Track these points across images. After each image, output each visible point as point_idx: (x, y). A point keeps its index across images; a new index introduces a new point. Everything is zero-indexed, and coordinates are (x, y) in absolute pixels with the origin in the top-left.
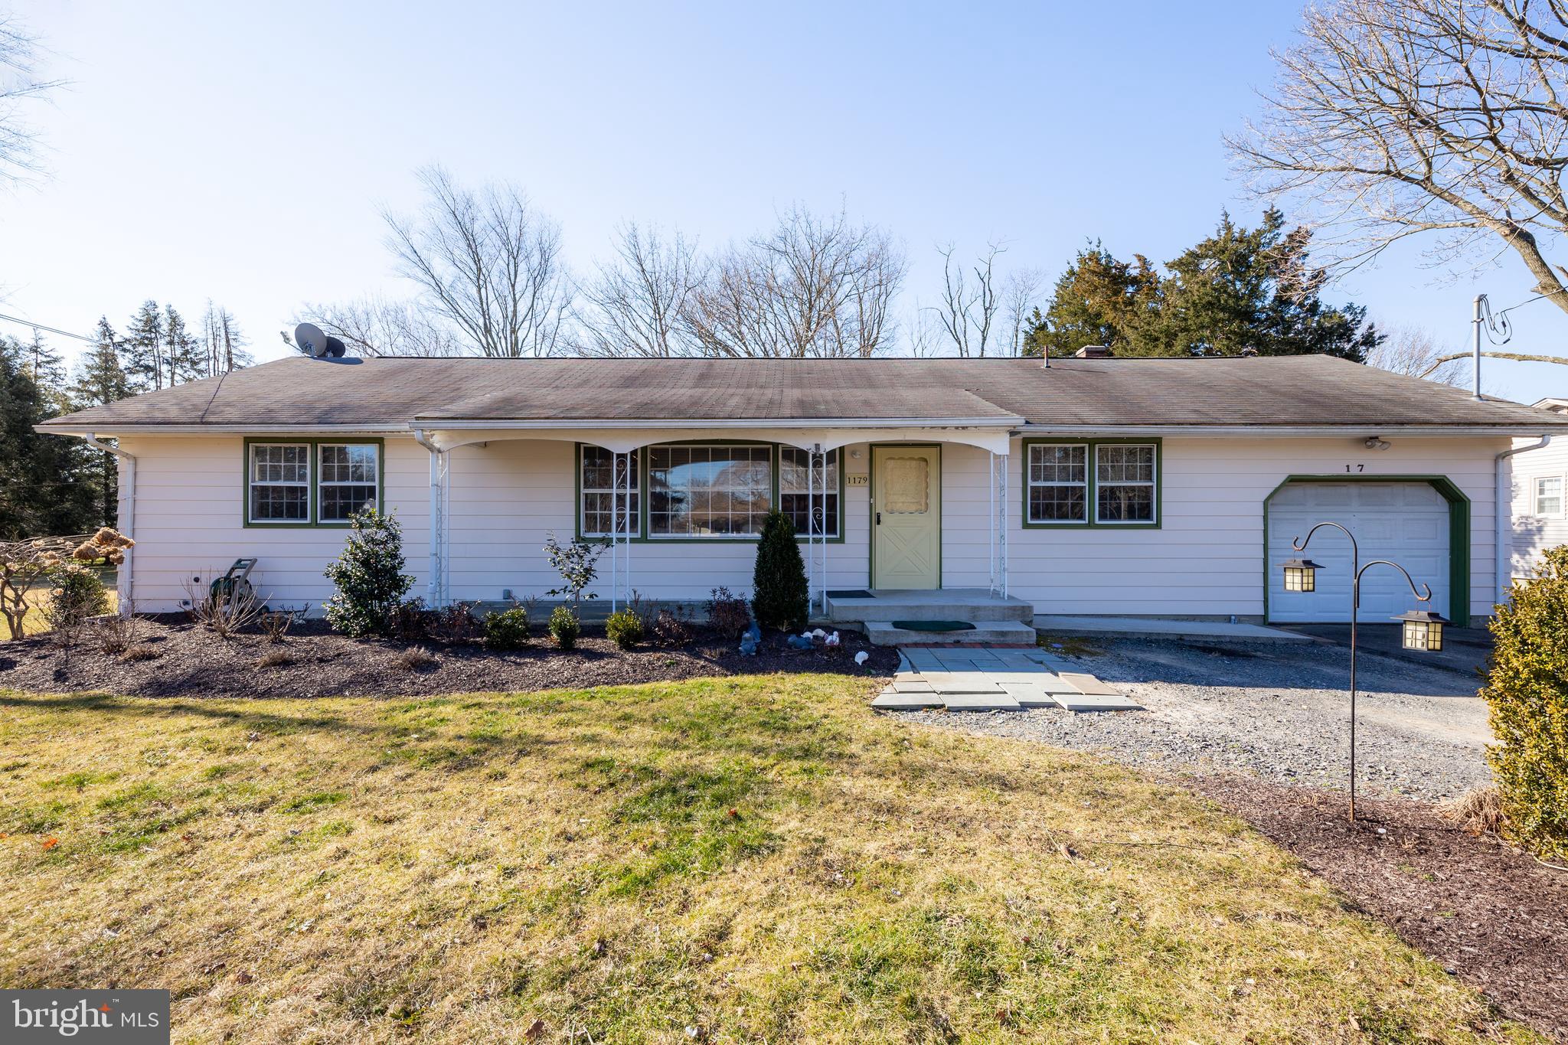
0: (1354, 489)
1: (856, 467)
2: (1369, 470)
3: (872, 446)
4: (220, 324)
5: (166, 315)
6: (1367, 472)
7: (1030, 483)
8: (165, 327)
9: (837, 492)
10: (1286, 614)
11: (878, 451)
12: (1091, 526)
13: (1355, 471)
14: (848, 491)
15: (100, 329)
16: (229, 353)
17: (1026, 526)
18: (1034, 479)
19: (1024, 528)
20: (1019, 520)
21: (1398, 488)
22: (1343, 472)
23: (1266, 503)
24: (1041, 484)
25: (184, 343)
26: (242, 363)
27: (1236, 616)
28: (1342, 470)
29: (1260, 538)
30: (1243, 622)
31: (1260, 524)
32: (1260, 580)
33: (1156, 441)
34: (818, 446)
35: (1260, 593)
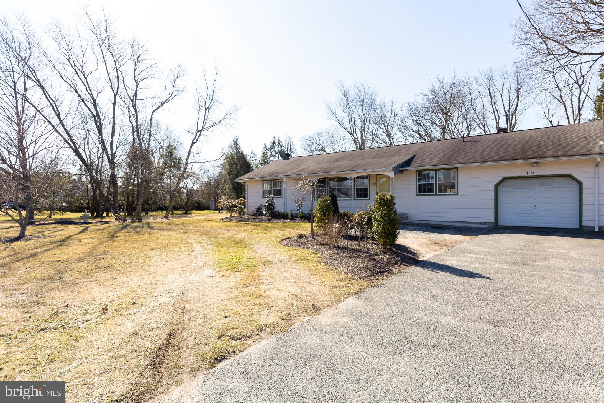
0: (535, 180)
1: (373, 180)
2: (536, 174)
3: (376, 175)
4: (289, 140)
5: (277, 140)
6: (535, 174)
7: (418, 183)
8: (277, 143)
9: (368, 187)
11: (377, 176)
12: (436, 195)
13: (530, 174)
14: (371, 187)
15: (264, 146)
16: (291, 148)
17: (417, 195)
18: (419, 181)
20: (415, 194)
22: (525, 175)
23: (497, 186)
24: (422, 183)
25: (281, 147)
26: (294, 151)
27: (483, 223)
28: (525, 174)
29: (493, 198)
30: (486, 224)
31: (493, 193)
32: (493, 211)
33: (457, 169)
34: (351, 177)
35: (493, 216)
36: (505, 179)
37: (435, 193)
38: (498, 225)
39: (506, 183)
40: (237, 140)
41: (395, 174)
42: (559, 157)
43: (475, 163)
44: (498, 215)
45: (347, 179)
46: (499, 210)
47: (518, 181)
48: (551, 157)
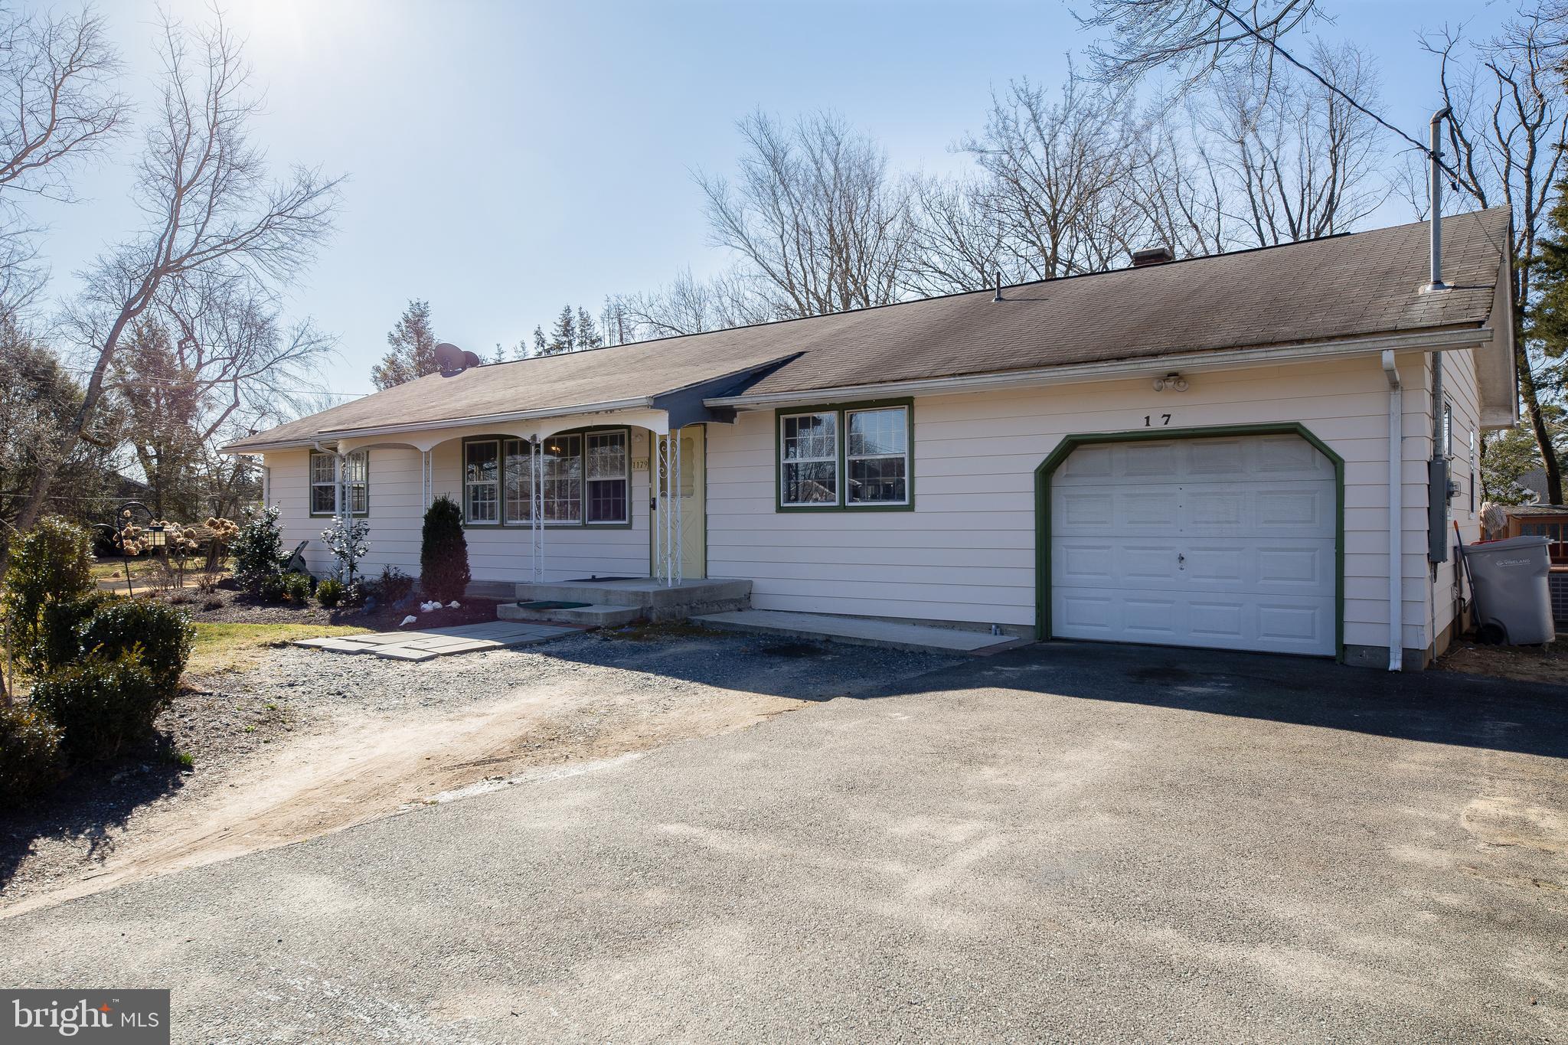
0: (1180, 450)
2: (1177, 423)
6: (1175, 424)
7: (783, 461)
8: (577, 327)
9: (625, 477)
10: (1081, 627)
12: (843, 508)
13: (1157, 424)
14: (634, 476)
17: (780, 509)
18: (788, 455)
19: (777, 511)
20: (773, 505)
21: (1249, 445)
22: (1139, 426)
23: (1046, 475)
24: (794, 461)
27: (998, 626)
28: (1137, 425)
29: (1029, 522)
30: (1008, 633)
31: (1029, 502)
32: (1029, 578)
33: (908, 402)
34: (534, 437)
35: (1030, 597)
36: (1072, 445)
37: (836, 504)
38: (1056, 633)
39: (1079, 460)
40: (423, 315)
41: (673, 426)
42: (1241, 347)
43: (954, 375)
44: (1055, 593)
45: (524, 447)
46: (1058, 576)
47: (1120, 453)
48: (1216, 349)
